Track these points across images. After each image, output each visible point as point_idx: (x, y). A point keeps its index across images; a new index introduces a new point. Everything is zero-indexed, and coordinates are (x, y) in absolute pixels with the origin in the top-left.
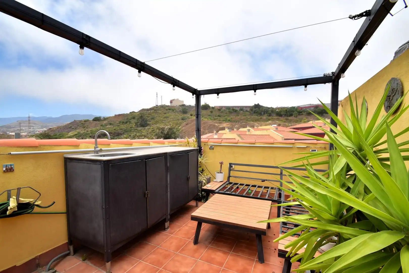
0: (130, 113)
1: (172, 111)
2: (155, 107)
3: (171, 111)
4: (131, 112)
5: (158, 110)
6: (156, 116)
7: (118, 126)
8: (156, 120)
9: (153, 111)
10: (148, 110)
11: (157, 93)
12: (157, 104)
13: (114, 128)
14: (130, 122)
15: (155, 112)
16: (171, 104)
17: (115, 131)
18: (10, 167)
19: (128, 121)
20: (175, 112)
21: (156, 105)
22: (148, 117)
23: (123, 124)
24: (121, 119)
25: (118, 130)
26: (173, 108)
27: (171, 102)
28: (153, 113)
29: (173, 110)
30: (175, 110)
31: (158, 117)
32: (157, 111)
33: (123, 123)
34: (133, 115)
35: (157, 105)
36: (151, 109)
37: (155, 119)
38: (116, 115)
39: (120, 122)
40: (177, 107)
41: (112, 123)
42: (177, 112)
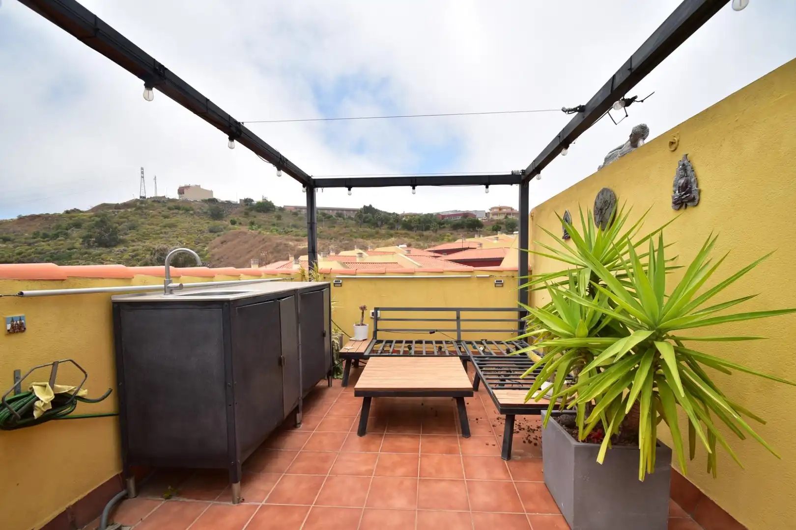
0: (67, 212)
1: (183, 211)
2: (137, 200)
3: (181, 212)
4: (69, 209)
5: (146, 208)
6: (143, 223)
7: (29, 244)
8: (143, 230)
9: (134, 209)
10: (117, 207)
11: (142, 169)
12: (143, 195)
13: (18, 250)
14: (67, 236)
15: (139, 211)
16: (180, 197)
17: (18, 256)
18: (18, 322)
19: (61, 232)
20: (192, 215)
21: (141, 197)
22: (120, 224)
23: (46, 239)
24: (36, 227)
25: (30, 255)
26: (188, 207)
27: (181, 191)
28: (134, 214)
29: (187, 210)
30: (193, 210)
31: (149, 224)
32: (145, 211)
33: (45, 236)
34: (74, 217)
35: (145, 198)
36: (126, 205)
37: (138, 228)
38: (21, 219)
39: (36, 235)
40: (197, 203)
41: (12, 236)
42: (198, 214)
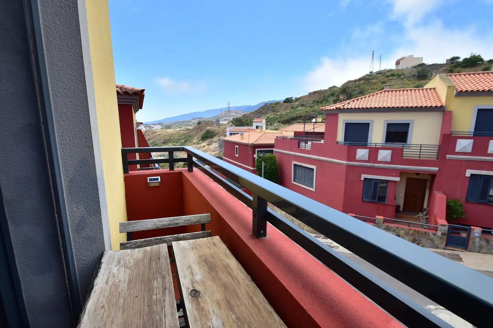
0: (330, 88)
1: (397, 77)
2: (367, 75)
3: (394, 78)
4: (331, 87)
5: (372, 79)
6: (368, 89)
7: (311, 107)
9: (364, 81)
10: (356, 81)
11: (373, 52)
12: (371, 71)
13: (307, 110)
14: (327, 100)
15: (367, 82)
16: (396, 67)
17: (306, 113)
19: (325, 99)
20: (402, 79)
21: (370, 72)
22: (354, 91)
23: (318, 104)
24: (316, 98)
25: (310, 112)
26: (400, 73)
27: (398, 63)
28: (363, 84)
29: (399, 76)
30: (404, 75)
31: (371, 89)
32: (371, 81)
33: (318, 102)
34: (332, 90)
35: (372, 72)
36: (360, 79)
37: (365, 92)
38: (310, 94)
39: (314, 101)
40: (409, 69)
41: (305, 103)
42: (408, 78)
